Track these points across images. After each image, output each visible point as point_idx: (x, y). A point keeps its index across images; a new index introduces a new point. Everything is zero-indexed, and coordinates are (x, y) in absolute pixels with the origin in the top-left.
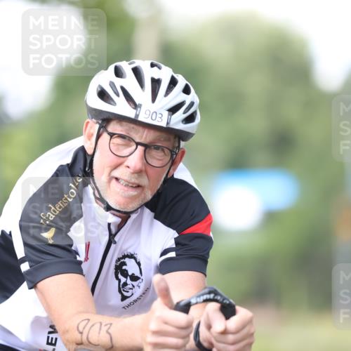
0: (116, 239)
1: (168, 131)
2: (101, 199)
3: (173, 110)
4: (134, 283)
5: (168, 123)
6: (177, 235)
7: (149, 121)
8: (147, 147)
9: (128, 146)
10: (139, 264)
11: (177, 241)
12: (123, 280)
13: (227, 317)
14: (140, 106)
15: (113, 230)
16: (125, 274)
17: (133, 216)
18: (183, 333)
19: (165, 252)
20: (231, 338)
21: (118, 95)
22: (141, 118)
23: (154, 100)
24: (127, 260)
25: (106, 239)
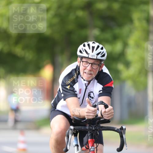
0: (88, 87)
1: (97, 60)
2: (82, 78)
3: (98, 54)
4: (93, 99)
5: (97, 58)
6: (103, 87)
7: (92, 57)
8: (92, 64)
9: (87, 64)
10: (94, 94)
11: (103, 88)
12: (90, 98)
13: (106, 109)
14: (89, 54)
15: (87, 85)
16: (90, 97)
17: (92, 82)
18: (94, 112)
19: (100, 91)
20: (107, 113)
21: (84, 51)
22: (90, 57)
23: (93, 52)
24: (91, 93)
25: (85, 87)
